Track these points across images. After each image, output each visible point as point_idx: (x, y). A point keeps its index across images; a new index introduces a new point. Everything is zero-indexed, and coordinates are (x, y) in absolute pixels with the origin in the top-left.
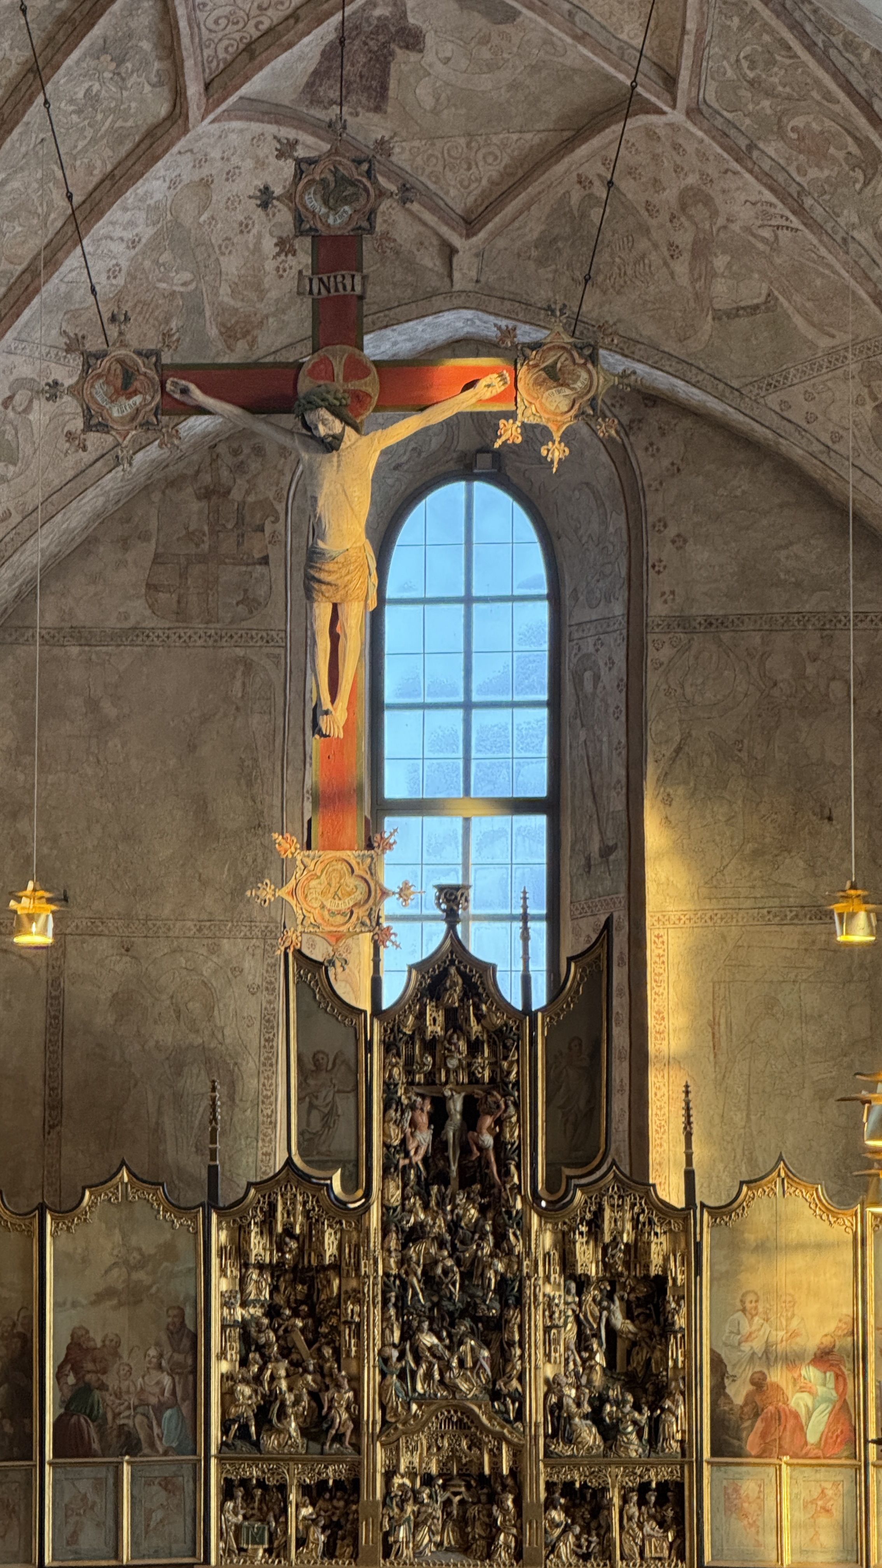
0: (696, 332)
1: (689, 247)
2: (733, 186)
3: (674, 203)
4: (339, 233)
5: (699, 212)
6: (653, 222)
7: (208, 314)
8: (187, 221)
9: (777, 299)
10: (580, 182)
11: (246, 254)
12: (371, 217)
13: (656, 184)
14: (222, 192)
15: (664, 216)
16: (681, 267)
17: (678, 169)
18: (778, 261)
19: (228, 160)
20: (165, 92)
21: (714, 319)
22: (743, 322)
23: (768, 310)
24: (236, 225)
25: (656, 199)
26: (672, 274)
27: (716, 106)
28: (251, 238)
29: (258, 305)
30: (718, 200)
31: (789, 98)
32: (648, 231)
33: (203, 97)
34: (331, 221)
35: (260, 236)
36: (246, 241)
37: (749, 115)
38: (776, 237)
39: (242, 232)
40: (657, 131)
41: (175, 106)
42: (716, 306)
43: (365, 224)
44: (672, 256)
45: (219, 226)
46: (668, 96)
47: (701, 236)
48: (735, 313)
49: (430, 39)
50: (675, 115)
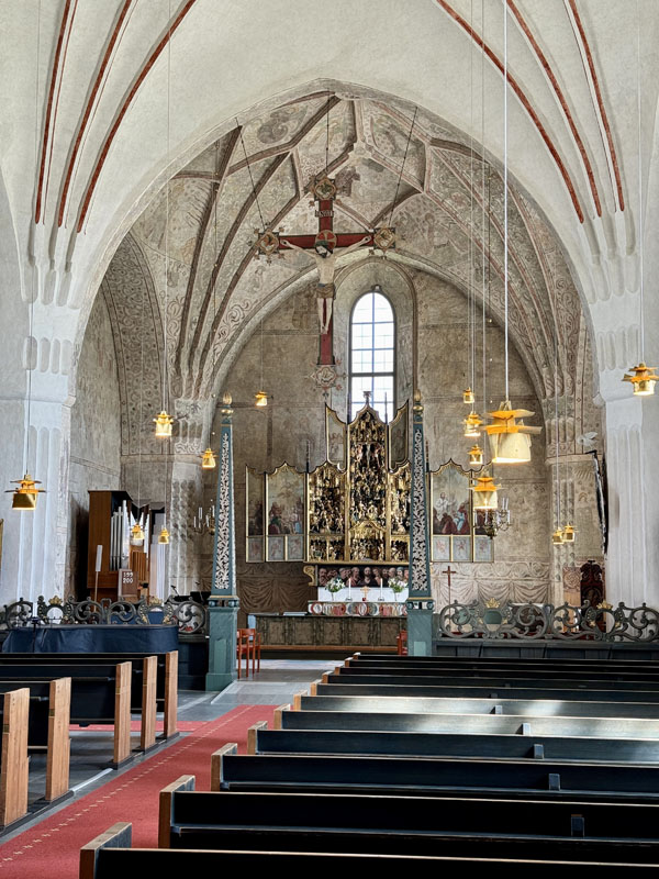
0: (430, 252)
1: (428, 229)
3: (424, 218)
4: (326, 200)
5: (430, 220)
6: (419, 223)
9: (450, 242)
10: (400, 214)
13: (419, 213)
15: (422, 222)
16: (426, 235)
17: (425, 209)
18: (450, 232)
20: (294, 190)
21: (434, 248)
22: (441, 249)
23: (448, 245)
25: (419, 218)
26: (423, 237)
27: (434, 190)
30: (435, 216)
31: (453, 188)
32: (417, 226)
33: (303, 192)
34: (324, 196)
37: (442, 192)
38: (450, 225)
41: (296, 193)
42: (435, 245)
44: (423, 232)
46: (422, 188)
47: (431, 226)
48: (439, 247)
49: (362, 177)
50: (424, 193)
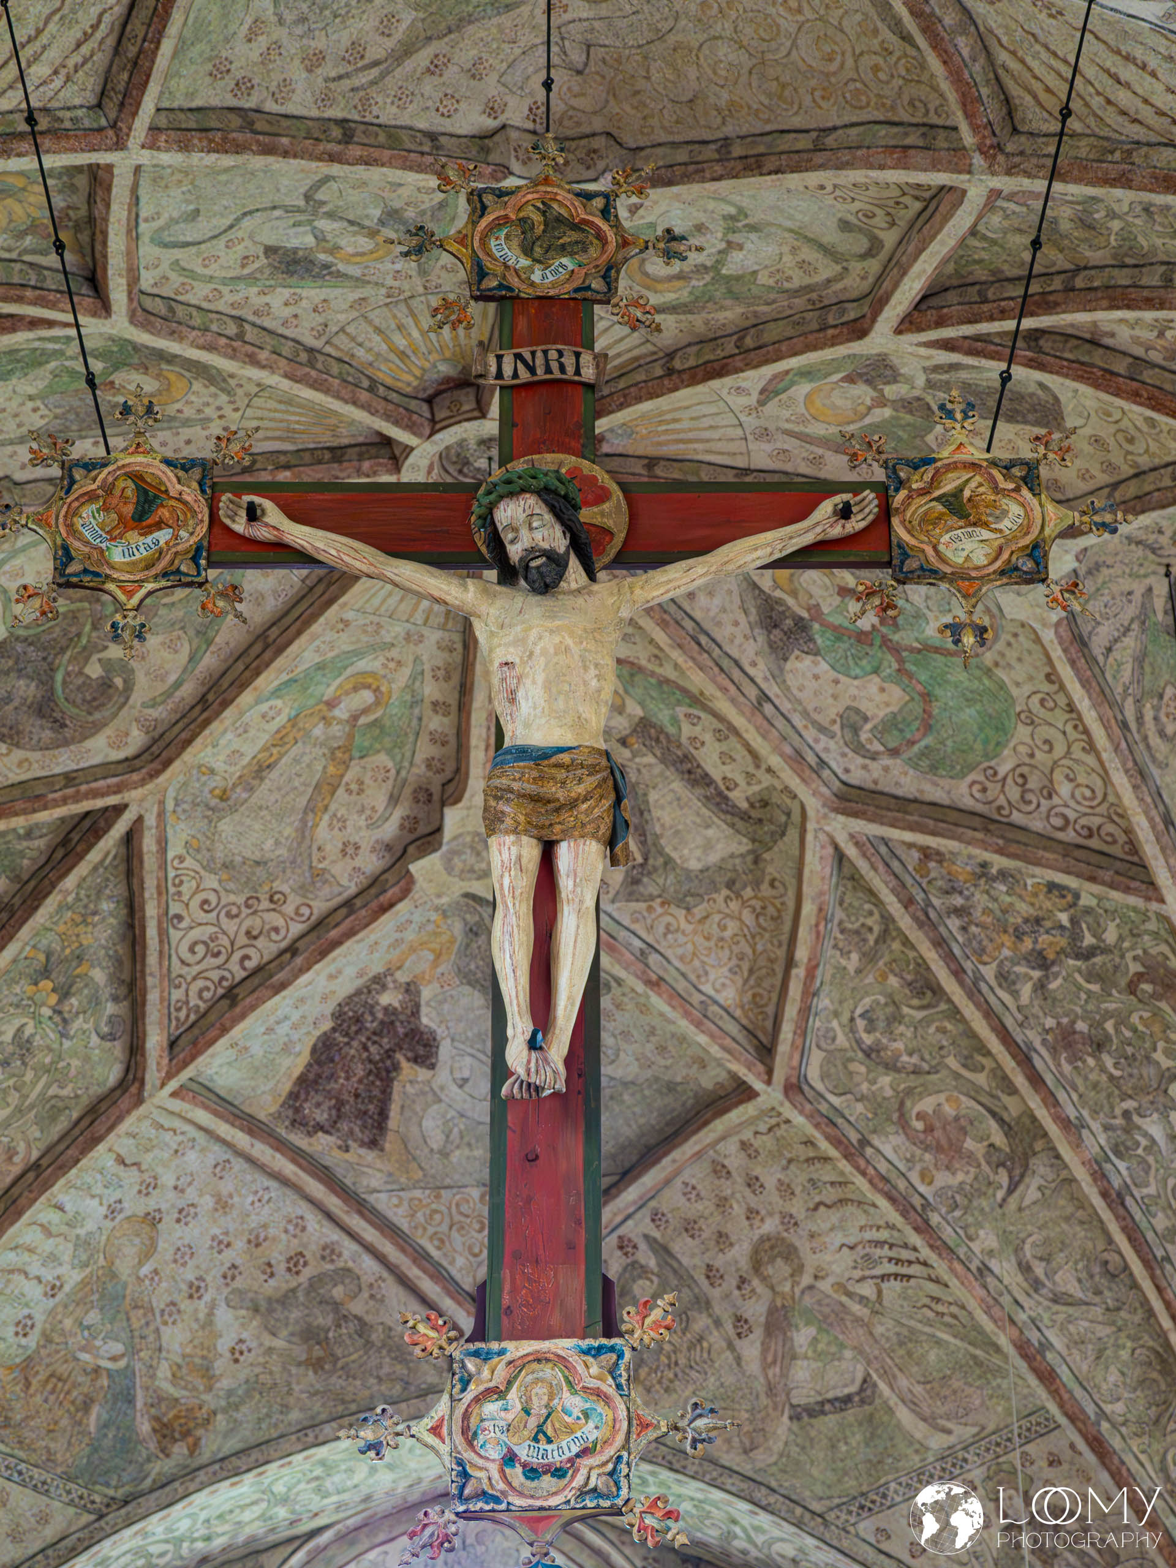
0: (766, 1439)
1: (763, 1319)
2: (825, 1226)
3: (744, 1264)
4: (552, 293)
5: (779, 1270)
6: (715, 1293)
7: (139, 1404)
8: (124, 1269)
9: (875, 1385)
10: (621, 1248)
11: (195, 1326)
12: (609, 273)
13: (722, 1239)
14: (171, 1235)
15: (732, 1282)
16: (751, 1349)
17: (751, 1214)
18: (879, 1330)
19: (182, 1191)
20: (118, 1049)
21: (791, 1418)
22: (830, 1422)
23: (863, 1402)
24: (184, 1287)
25: (719, 1261)
26: (738, 1359)
27: (819, 1086)
28: (201, 1305)
29: (204, 1397)
30: (804, 1247)
31: (916, 1072)
32: (708, 1303)
33: (166, 1054)
34: (536, 277)
35: (212, 1306)
36: (196, 1310)
37: (861, 1099)
38: (880, 1293)
39: (191, 1297)
40: (726, 1162)
41: (127, 1070)
42: (795, 1401)
43: (597, 284)
44: (739, 1335)
45: (164, 1285)
46: (760, 1068)
47: (779, 1303)
48: (815, 1411)
49: (445, 1050)
50: (770, 1095)
